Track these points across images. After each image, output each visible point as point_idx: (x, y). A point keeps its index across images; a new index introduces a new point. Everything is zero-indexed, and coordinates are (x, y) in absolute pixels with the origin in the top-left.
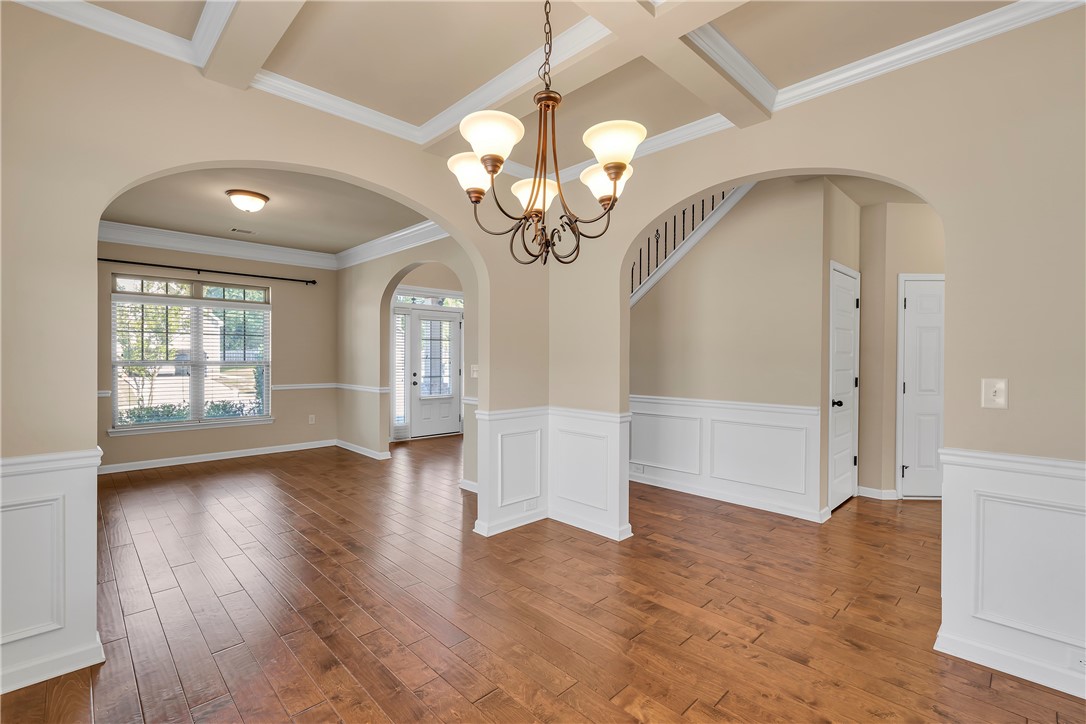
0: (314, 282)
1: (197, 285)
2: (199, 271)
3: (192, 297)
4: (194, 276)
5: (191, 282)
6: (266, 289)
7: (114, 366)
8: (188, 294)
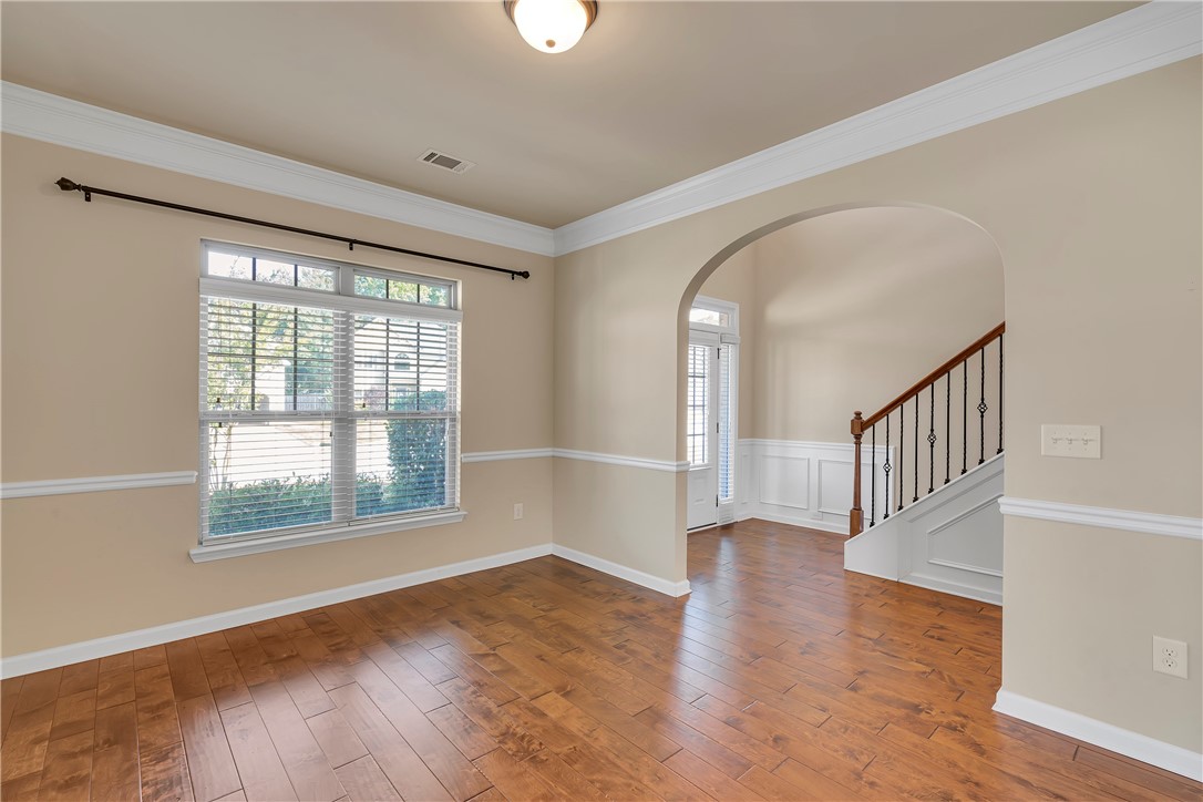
0: (525, 275)
1: (346, 269)
2: (352, 242)
3: (338, 293)
4: (340, 252)
5: (336, 265)
6: (451, 285)
7: (202, 423)
8: (331, 288)
